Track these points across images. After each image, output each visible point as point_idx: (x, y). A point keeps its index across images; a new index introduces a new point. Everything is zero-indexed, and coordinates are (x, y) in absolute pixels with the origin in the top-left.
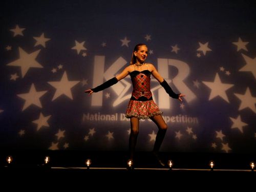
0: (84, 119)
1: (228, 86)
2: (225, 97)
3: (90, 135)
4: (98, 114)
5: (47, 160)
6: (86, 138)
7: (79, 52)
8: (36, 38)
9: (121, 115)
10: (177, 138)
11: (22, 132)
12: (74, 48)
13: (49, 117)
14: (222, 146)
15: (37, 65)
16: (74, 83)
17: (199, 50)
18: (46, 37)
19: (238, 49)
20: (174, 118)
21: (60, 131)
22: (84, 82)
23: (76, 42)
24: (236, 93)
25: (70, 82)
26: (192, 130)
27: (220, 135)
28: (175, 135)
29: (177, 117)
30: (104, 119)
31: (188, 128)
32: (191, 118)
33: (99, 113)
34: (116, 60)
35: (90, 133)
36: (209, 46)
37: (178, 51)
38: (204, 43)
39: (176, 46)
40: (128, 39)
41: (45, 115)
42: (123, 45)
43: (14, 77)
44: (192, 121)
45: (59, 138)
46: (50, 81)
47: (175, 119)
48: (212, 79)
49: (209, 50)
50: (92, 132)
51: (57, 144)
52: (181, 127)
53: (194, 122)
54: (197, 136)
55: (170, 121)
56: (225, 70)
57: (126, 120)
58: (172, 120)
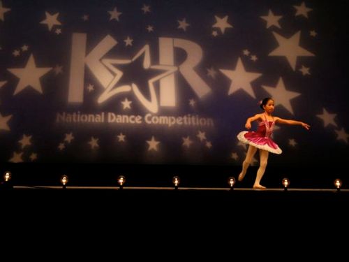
0: (58, 120)
1: (254, 76)
2: (250, 91)
3: (66, 142)
5: (7, 176)
6: (62, 146)
7: (50, 28)
9: (110, 114)
10: (186, 146)
12: (44, 22)
13: (9, 117)
16: (43, 71)
17: (216, 26)
18: (4, 6)
19: (269, 25)
20: (181, 118)
21: (24, 136)
22: (58, 70)
23: (47, 14)
24: (264, 85)
25: (39, 69)
26: (206, 136)
28: (183, 142)
29: (185, 118)
30: (86, 120)
31: (200, 133)
32: (204, 119)
34: (102, 39)
35: (66, 139)
36: (229, 22)
37: (187, 27)
38: (222, 17)
39: (184, 21)
40: (118, 11)
41: (4, 115)
42: (111, 18)
44: (205, 123)
45: (23, 146)
46: (10, 67)
47: (183, 121)
48: (232, 67)
49: (229, 26)
50: (69, 138)
51: (21, 154)
52: (191, 132)
53: (208, 124)
54: (212, 143)
55: (176, 124)
56: (250, 55)
57: (115, 123)
58: (178, 121)
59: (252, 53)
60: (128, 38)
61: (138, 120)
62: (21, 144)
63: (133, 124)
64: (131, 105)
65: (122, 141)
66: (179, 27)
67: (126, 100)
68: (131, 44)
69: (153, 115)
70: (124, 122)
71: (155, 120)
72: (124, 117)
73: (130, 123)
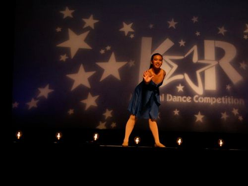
8: (85, 20)
9: (168, 95)
10: (224, 118)
11: (71, 112)
12: (122, 30)
13: (97, 97)
15: (86, 46)
16: (121, 64)
17: (246, 32)
18: (94, 18)
20: (220, 99)
21: (107, 110)
22: (132, 63)
23: (124, 24)
25: (118, 63)
26: (238, 112)
28: (221, 116)
29: (223, 99)
31: (234, 109)
32: (238, 100)
34: (163, 41)
37: (224, 33)
39: (223, 28)
40: (175, 21)
41: (93, 95)
42: (170, 26)
43: (64, 58)
44: (238, 103)
45: (106, 118)
46: (98, 62)
47: (221, 101)
51: (105, 123)
52: (227, 109)
53: (240, 102)
54: (243, 117)
55: (216, 103)
57: (172, 101)
58: (218, 101)
60: (182, 41)
61: (188, 100)
62: (105, 116)
63: (185, 103)
64: (183, 89)
65: (177, 115)
66: (220, 32)
67: (180, 85)
68: (184, 45)
69: (200, 96)
70: (178, 101)
71: (201, 100)
72: (178, 97)
73: (182, 101)
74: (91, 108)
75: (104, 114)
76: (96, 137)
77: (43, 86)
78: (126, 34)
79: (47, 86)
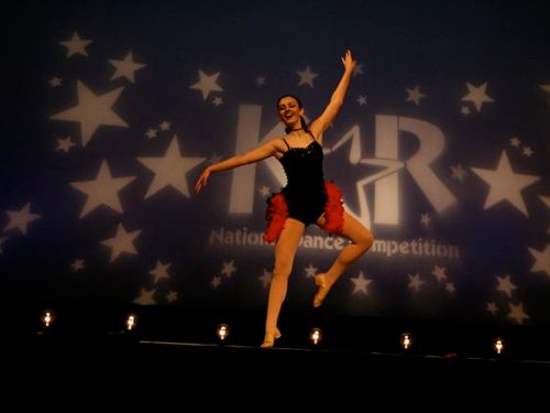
0: (212, 240)
1: (528, 180)
2: (519, 204)
4: (242, 231)
6: (216, 282)
8: (114, 63)
10: (413, 288)
11: (78, 265)
12: (195, 87)
13: (136, 234)
14: (509, 311)
15: (116, 121)
16: (193, 163)
17: (466, 98)
18: (136, 60)
20: (407, 244)
21: (159, 264)
23: (202, 74)
24: (543, 195)
25: (185, 159)
26: (446, 273)
27: (505, 285)
28: (409, 282)
29: (414, 244)
31: (436, 267)
32: (444, 247)
33: (245, 229)
35: (223, 272)
36: (488, 92)
37: (421, 99)
38: (477, 85)
39: (417, 89)
40: (312, 71)
41: (129, 229)
42: (302, 82)
43: (65, 145)
44: (445, 254)
46: (141, 156)
47: (410, 248)
48: (491, 164)
49: (488, 99)
50: (229, 269)
51: (153, 292)
52: (422, 266)
53: (451, 254)
54: (455, 286)
55: (399, 252)
56: (521, 146)
57: (302, 246)
58: (403, 249)
59: (524, 143)
61: (338, 244)
62: (153, 277)
63: (331, 251)
66: (409, 99)
70: (315, 246)
72: (316, 238)
73: (325, 249)
74: (124, 257)
75: (152, 272)
76: (131, 322)
77: (18, 207)
78: (205, 96)
79: (28, 207)
